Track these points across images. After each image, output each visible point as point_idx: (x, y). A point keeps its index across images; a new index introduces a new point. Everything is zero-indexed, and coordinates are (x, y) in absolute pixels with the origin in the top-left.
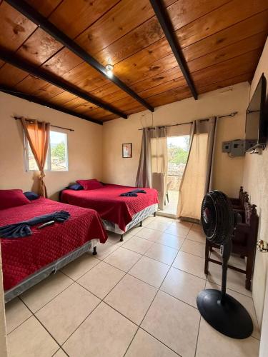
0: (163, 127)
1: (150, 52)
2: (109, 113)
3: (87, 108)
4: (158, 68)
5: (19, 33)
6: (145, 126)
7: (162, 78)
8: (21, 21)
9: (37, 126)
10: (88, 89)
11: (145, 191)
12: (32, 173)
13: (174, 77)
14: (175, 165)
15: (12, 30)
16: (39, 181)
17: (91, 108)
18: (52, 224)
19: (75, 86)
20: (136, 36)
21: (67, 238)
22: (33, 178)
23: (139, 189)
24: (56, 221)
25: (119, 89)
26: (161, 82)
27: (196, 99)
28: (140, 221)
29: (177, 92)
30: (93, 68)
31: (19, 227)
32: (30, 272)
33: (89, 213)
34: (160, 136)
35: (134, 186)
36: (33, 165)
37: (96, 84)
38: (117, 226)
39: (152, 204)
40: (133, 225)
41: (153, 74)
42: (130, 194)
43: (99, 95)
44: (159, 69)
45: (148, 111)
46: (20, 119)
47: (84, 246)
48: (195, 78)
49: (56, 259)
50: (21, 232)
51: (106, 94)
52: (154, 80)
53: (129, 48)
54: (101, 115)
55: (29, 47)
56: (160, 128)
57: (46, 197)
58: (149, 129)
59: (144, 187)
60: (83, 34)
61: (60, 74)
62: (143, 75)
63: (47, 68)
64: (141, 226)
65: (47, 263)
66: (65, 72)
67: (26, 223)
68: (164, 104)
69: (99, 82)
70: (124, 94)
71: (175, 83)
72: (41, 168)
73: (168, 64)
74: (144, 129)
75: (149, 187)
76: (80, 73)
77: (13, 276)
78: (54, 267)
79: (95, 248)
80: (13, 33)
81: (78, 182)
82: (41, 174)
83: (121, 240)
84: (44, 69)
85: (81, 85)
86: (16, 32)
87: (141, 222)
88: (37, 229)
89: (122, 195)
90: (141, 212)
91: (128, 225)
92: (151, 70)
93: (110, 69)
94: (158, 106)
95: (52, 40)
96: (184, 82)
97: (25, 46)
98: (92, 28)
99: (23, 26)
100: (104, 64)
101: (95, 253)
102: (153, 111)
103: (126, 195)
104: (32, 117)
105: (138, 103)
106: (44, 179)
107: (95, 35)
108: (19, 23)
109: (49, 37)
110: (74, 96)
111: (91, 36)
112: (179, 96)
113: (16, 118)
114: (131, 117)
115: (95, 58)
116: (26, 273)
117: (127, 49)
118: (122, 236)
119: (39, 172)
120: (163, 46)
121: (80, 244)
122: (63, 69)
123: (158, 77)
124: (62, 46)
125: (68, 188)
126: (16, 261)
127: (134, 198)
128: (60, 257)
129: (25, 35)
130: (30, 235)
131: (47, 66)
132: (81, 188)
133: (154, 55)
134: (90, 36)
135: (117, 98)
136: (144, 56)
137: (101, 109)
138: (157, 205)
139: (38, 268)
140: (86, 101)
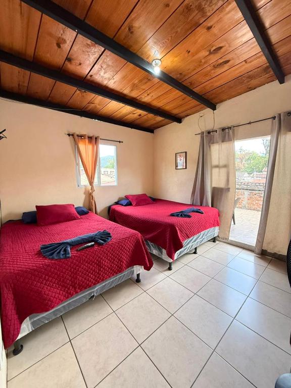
0: (229, 128)
1: (209, 28)
2: (159, 119)
3: (136, 116)
4: (221, 48)
5: (61, 45)
6: (204, 130)
7: (227, 62)
8: (62, 32)
9: (87, 140)
10: (134, 94)
11: (202, 210)
12: (84, 188)
13: (245, 57)
14: (246, 175)
15: (55, 45)
16: (90, 196)
17: (140, 115)
18: (92, 246)
19: (121, 93)
20: (188, 9)
21: (106, 263)
22: (85, 193)
23: (195, 208)
24: (96, 242)
25: (170, 87)
26: (226, 67)
27: (282, 82)
28: (194, 247)
29: (251, 77)
30: (138, 68)
31: (61, 247)
32: (69, 295)
33: (133, 235)
34: (223, 142)
35: (189, 203)
36: (84, 181)
37: (144, 87)
38: (164, 251)
39: (210, 227)
40: (185, 252)
41: (214, 59)
42: (182, 215)
43: (146, 99)
44: (222, 50)
45: (208, 110)
46: (73, 135)
47: (126, 272)
48: (281, 51)
49: (95, 284)
50: (62, 253)
51: (155, 97)
52: (215, 67)
53: (179, 30)
54: (152, 122)
55: (73, 59)
56: (223, 129)
57: (96, 213)
58: (209, 133)
59: (201, 205)
60: (123, 28)
61: (105, 83)
62: (200, 63)
63: (92, 79)
64: (195, 253)
65: (86, 288)
66: (109, 79)
67: (68, 243)
68: (230, 98)
69: (146, 83)
70: (177, 93)
71: (247, 65)
72: (91, 183)
73: (236, 38)
74: (203, 133)
75: (207, 206)
76: (124, 78)
77: (52, 298)
78: (93, 292)
79: (138, 275)
80: (57, 48)
81: (127, 197)
82: (92, 189)
83: (170, 269)
84: (89, 80)
85: (126, 91)
86: (59, 45)
87: (196, 249)
88: (77, 251)
89: (172, 215)
90: (196, 237)
91: (178, 252)
92: (211, 53)
93: (156, 64)
94: (222, 101)
95: (93, 45)
96: (263, 60)
97: (69, 59)
98: (133, 16)
99: (64, 37)
100: (150, 60)
101: (138, 281)
102: (214, 108)
103: (178, 215)
104: (83, 133)
105: (194, 102)
106: (94, 194)
107: (136, 24)
108: (60, 35)
109: (89, 42)
110: (122, 105)
111: (132, 27)
112: (254, 82)
113: (69, 135)
114: (186, 121)
115: (139, 54)
116: (65, 296)
117: (177, 32)
118: (170, 264)
119: (90, 187)
120: (229, 12)
121: (120, 270)
122: (107, 76)
123: (221, 61)
124: (103, 49)
125: (117, 203)
126: (54, 283)
127: (187, 219)
128: (99, 282)
129: (66, 47)
130: (69, 257)
131: (91, 76)
132: (129, 204)
133: (215, 30)
134: (130, 28)
135: (169, 98)
136: (201, 36)
137: (151, 115)
138: (217, 228)
139: (77, 292)
140: (134, 109)
